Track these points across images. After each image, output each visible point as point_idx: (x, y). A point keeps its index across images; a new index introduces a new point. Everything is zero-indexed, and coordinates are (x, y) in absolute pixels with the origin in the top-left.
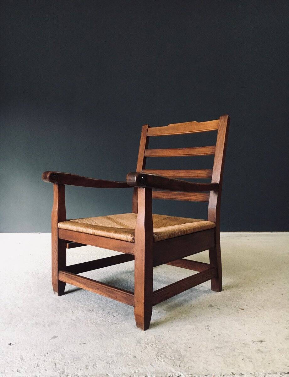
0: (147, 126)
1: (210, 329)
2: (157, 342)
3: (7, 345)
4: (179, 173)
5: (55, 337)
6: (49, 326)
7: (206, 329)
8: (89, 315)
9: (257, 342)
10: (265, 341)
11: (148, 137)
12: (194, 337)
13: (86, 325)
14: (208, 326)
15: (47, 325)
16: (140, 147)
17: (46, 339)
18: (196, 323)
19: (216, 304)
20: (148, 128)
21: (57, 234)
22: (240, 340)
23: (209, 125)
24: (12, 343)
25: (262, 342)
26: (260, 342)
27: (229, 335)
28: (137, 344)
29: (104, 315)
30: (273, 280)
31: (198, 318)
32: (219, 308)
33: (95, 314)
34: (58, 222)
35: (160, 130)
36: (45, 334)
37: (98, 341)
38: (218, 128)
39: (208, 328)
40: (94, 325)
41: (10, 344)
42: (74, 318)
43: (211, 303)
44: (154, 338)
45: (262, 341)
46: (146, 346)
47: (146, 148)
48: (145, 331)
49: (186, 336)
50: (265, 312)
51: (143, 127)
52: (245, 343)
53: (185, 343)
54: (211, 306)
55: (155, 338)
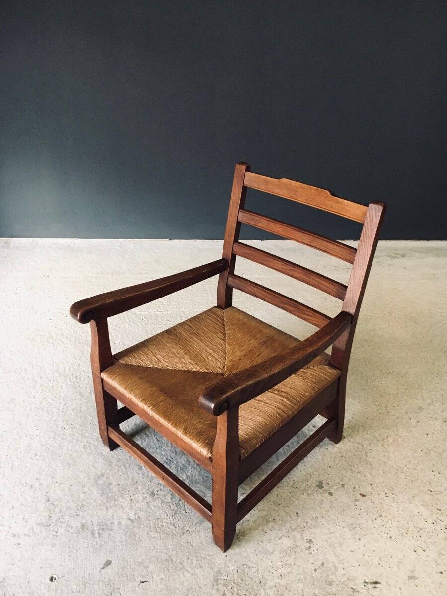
0: (244, 168)
1: (312, 549)
2: (240, 581)
3: (48, 581)
4: (293, 270)
5: (108, 563)
6: (100, 535)
7: (306, 549)
8: (153, 508)
9: (369, 585)
10: (380, 583)
11: (245, 189)
12: (289, 569)
13: (147, 534)
14: (310, 541)
15: (97, 532)
16: (231, 201)
17: (96, 569)
18: (295, 533)
19: (329, 481)
20: (246, 171)
21: (101, 385)
22: (348, 579)
23: (350, 209)
24: (54, 576)
25: (377, 585)
26: (374, 585)
27: (336, 568)
28: (213, 586)
29: (172, 507)
30: (421, 409)
31: (299, 519)
32: (332, 491)
33: (160, 505)
34: (101, 371)
35: (267, 182)
36: (95, 555)
37: (163, 577)
38: (364, 222)
39: (310, 547)
40: (158, 534)
41: (52, 579)
42: (132, 516)
43: (322, 478)
44: (236, 571)
45: (376, 583)
46: (225, 591)
47: (242, 207)
48: (225, 554)
49: (278, 568)
50: (394, 504)
51: (238, 166)
52: (354, 587)
53: (275, 586)
54: (320, 486)
55: (238, 571)
